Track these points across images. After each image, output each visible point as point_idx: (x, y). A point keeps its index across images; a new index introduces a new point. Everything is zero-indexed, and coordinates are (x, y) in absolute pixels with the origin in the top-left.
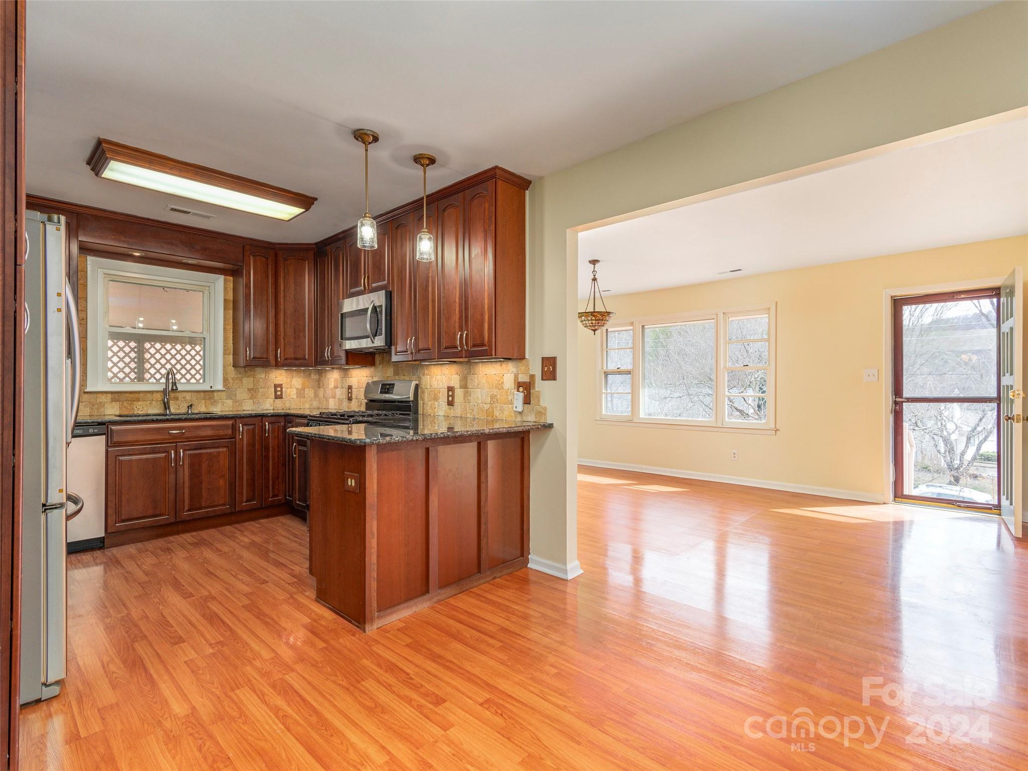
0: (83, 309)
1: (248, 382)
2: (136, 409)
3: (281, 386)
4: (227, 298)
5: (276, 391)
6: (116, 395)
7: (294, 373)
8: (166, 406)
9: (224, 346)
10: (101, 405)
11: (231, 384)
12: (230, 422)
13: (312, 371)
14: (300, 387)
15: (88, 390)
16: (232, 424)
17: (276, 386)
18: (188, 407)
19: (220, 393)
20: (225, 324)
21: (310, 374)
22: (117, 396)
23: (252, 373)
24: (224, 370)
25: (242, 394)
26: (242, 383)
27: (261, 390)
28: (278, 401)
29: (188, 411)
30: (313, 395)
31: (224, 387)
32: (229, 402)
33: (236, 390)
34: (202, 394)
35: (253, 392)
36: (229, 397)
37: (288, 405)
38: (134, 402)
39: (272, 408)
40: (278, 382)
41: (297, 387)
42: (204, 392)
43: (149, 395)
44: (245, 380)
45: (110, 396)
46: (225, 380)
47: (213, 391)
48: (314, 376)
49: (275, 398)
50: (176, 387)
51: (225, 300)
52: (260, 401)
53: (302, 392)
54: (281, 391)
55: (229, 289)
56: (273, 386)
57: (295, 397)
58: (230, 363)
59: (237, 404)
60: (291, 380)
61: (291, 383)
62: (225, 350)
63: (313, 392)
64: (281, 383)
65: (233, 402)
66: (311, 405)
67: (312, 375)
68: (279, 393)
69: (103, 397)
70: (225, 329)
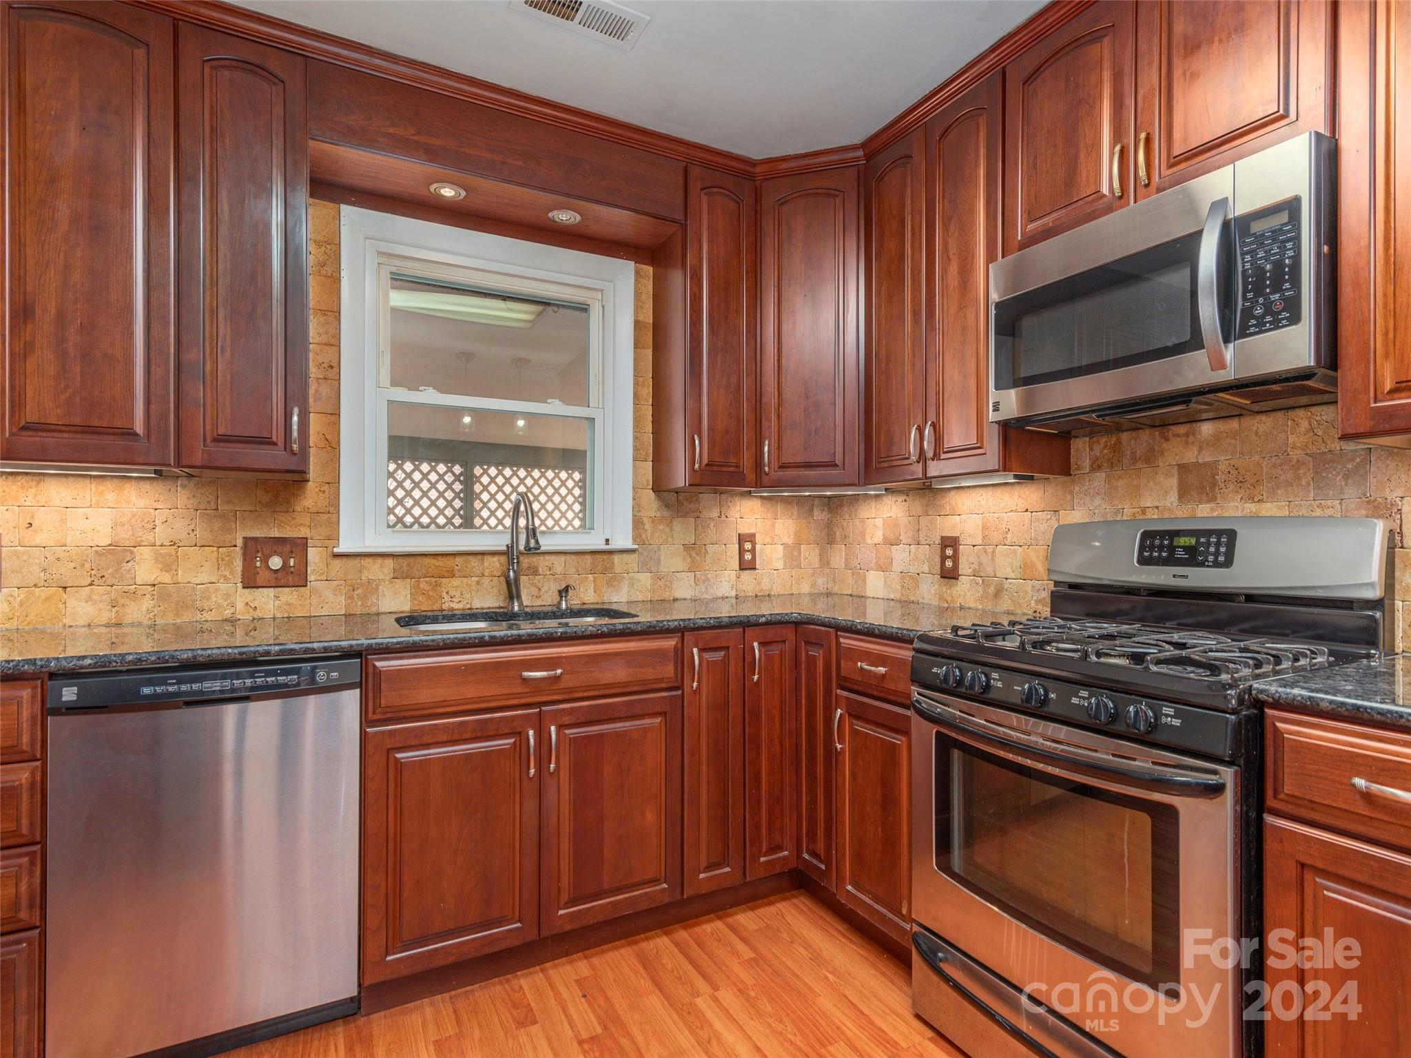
0: (333, 341)
1: (682, 531)
2: (447, 598)
3: (751, 538)
4: (641, 318)
5: (741, 552)
6: (404, 562)
7: (780, 508)
8: (512, 591)
9: (636, 438)
10: (371, 588)
11: (649, 535)
12: (670, 643)
13: (816, 502)
14: (790, 541)
15: (343, 548)
16: (676, 648)
17: (742, 539)
18: (560, 592)
19: (625, 557)
20: (636, 384)
21: (811, 510)
22: (406, 564)
23: (693, 506)
24: (634, 499)
25: (672, 559)
26: (672, 530)
27: (711, 549)
28: (746, 575)
29: (560, 603)
30: (817, 560)
31: (634, 540)
32: (645, 579)
33: (659, 550)
34: (589, 558)
35: (694, 550)
36: (645, 567)
37: (766, 585)
38: (444, 580)
39: (733, 593)
40: (746, 529)
41: (784, 541)
42: (593, 553)
43: (474, 561)
44: (677, 525)
45: (389, 563)
46: (637, 523)
47: (611, 552)
48: (820, 515)
49: (741, 569)
50: (537, 542)
51: (637, 324)
52: (709, 576)
53: (796, 553)
54: (753, 551)
55: (644, 297)
56: (735, 539)
57: (780, 565)
58: (647, 480)
59: (662, 583)
60: (773, 525)
61: (774, 530)
62: (636, 449)
63: (817, 552)
64: (752, 531)
65: (652, 578)
66: (813, 585)
67: (816, 512)
68: (748, 556)
69: (376, 567)
70: (636, 396)
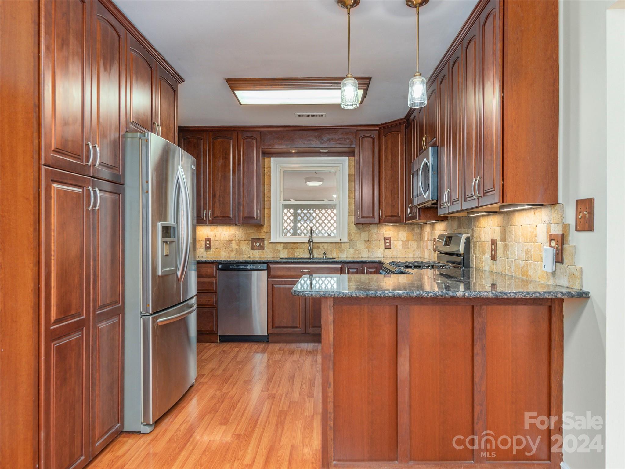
0: (270, 191)
1: (365, 236)
2: (296, 254)
3: (389, 238)
4: (350, 173)
5: (385, 243)
6: (285, 245)
7: (400, 228)
8: (311, 252)
9: (348, 209)
10: (278, 251)
11: (353, 238)
12: (339, 266)
13: (415, 226)
14: (405, 240)
15: (272, 241)
16: (341, 268)
17: (385, 239)
18: (324, 253)
19: (345, 244)
20: (349, 193)
21: (413, 229)
22: (286, 245)
23: (368, 229)
24: (348, 227)
25: (361, 245)
26: (361, 236)
27: (374, 242)
28: (387, 250)
29: (324, 256)
30: (416, 246)
31: (348, 239)
32: (352, 251)
33: (356, 242)
34: (334, 245)
35: (368, 243)
36: (352, 247)
37: (395, 254)
38: (295, 250)
39: (382, 256)
40: (387, 236)
41: (402, 239)
42: (336, 243)
43: (303, 245)
44: (363, 234)
45: (282, 245)
46: (349, 234)
47: (341, 243)
48: (417, 230)
49: (385, 248)
50: (312, 240)
51: (349, 175)
52: (374, 250)
53: (407, 243)
54: (390, 243)
55: (351, 167)
56: (383, 239)
57: (400, 247)
58: (353, 221)
59: (358, 252)
60: (398, 234)
61: (398, 236)
62: (349, 212)
63: (416, 243)
64: (389, 236)
65: (354, 250)
66: (414, 254)
67: (415, 230)
68: (388, 244)
69: (279, 246)
70: (349, 196)
